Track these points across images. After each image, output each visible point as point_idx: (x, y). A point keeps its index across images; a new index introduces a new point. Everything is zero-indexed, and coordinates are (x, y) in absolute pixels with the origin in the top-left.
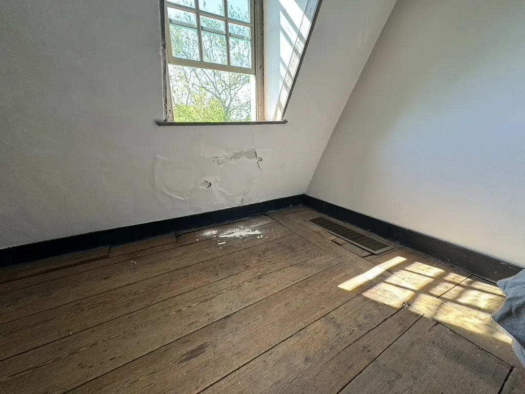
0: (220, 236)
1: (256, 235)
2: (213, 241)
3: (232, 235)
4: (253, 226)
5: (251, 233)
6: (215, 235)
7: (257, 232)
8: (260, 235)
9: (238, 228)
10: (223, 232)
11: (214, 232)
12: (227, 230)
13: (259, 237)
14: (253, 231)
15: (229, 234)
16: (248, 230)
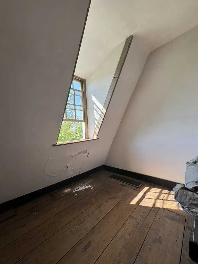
0: (74, 191)
2: (71, 194)
3: (79, 190)
4: (86, 184)
7: (89, 186)
8: (91, 187)
9: (80, 186)
10: (73, 189)
11: (69, 190)
12: (75, 188)
13: (91, 189)
14: (88, 186)
15: (77, 189)
16: (85, 186)
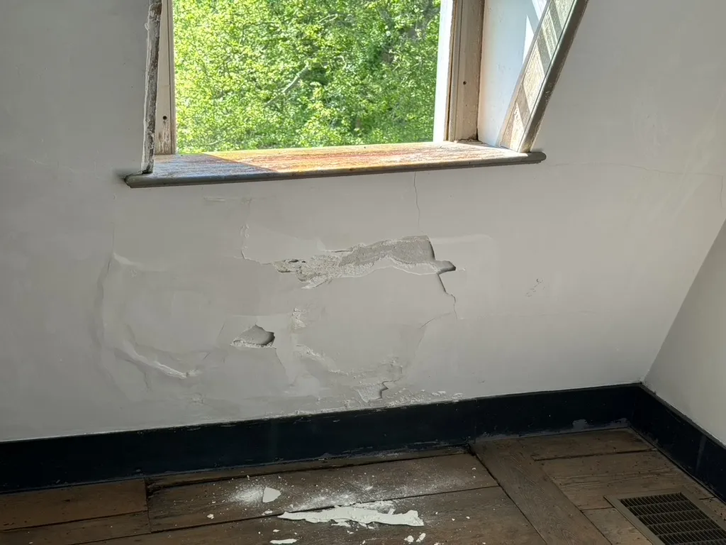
0: (286, 515)
1: (404, 530)
2: (260, 528)
3: (324, 517)
4: (406, 490)
5: (392, 519)
6: (270, 505)
7: (411, 518)
8: (415, 531)
9: (353, 489)
10: (298, 499)
11: (271, 494)
12: (316, 492)
13: (410, 539)
14: (401, 510)
15: (318, 510)
16: (383, 504)
